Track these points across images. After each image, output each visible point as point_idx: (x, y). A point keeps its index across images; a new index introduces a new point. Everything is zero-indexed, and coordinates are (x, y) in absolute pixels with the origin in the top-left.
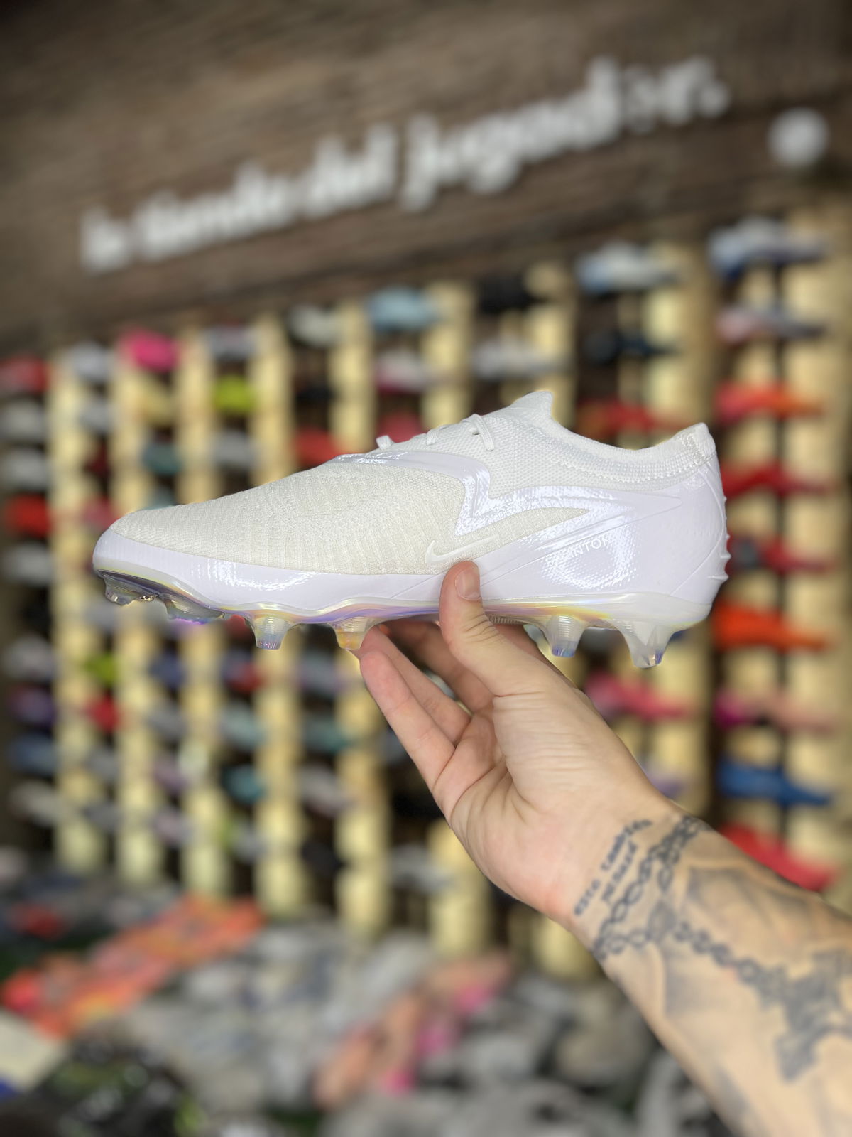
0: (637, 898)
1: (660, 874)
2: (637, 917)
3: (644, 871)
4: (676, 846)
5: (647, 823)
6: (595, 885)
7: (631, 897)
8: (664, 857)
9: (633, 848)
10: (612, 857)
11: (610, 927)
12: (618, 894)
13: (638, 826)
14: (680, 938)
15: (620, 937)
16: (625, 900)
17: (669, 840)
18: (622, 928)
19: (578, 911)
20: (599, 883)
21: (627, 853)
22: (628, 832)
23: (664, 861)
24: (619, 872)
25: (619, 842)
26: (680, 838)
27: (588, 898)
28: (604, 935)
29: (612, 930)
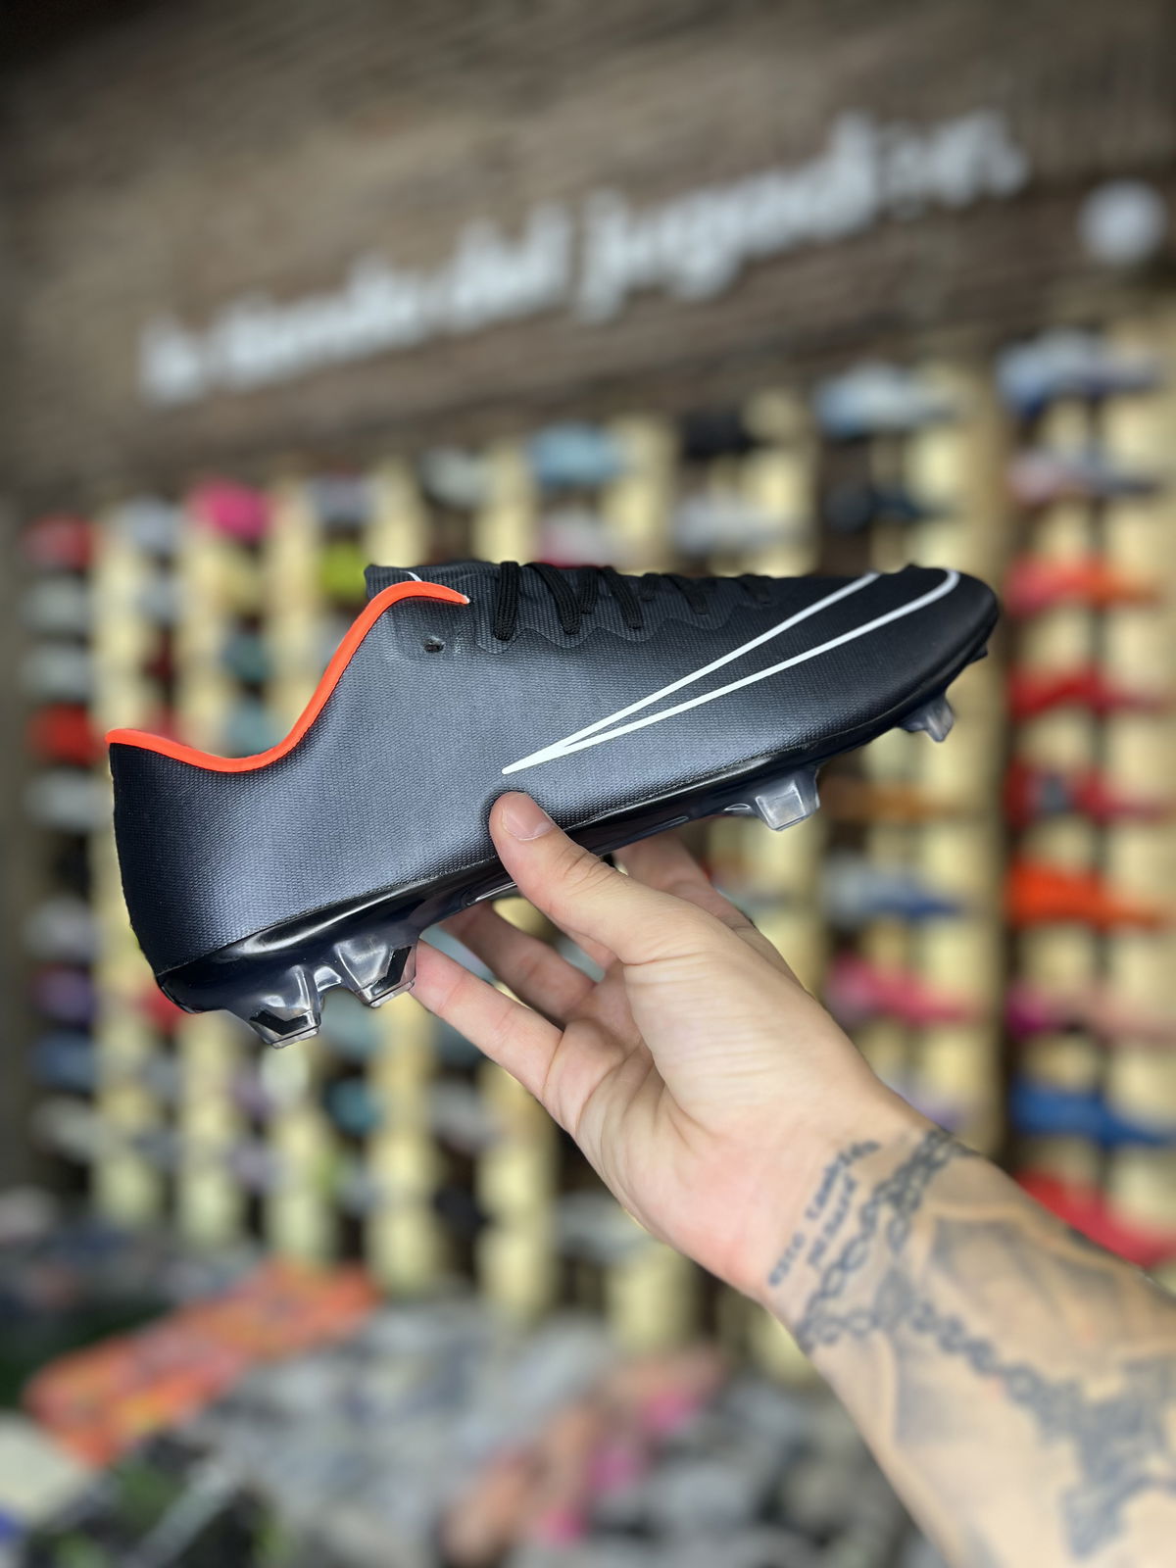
0: (860, 1261)
2: (859, 1291)
5: (872, 1147)
11: (820, 1304)
18: (837, 1307)
19: (774, 1280)
20: (803, 1238)
21: (843, 1193)
22: (844, 1161)
23: (897, 1207)
24: (833, 1222)
25: (831, 1175)
26: (922, 1168)
27: (788, 1260)
28: (812, 1316)
29: (823, 1309)
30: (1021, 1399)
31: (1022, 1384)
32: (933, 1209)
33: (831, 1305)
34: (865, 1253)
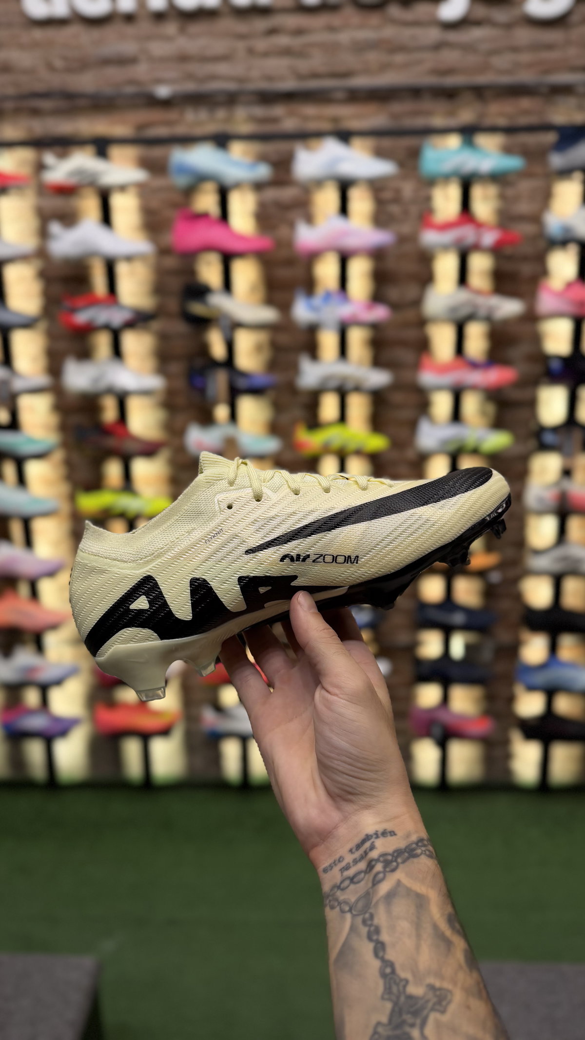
0: (359, 882)
1: (378, 873)
2: (351, 895)
3: (370, 866)
4: (399, 860)
5: (393, 833)
6: (341, 859)
7: (355, 880)
8: (387, 863)
9: (372, 848)
10: (358, 847)
11: (336, 890)
12: (351, 872)
13: (384, 833)
14: (364, 922)
15: (337, 900)
16: (352, 880)
17: (398, 853)
18: (341, 896)
19: (325, 871)
20: (343, 859)
21: (367, 849)
22: (377, 835)
23: (385, 867)
24: (358, 859)
25: (368, 838)
26: (406, 854)
27: (333, 865)
28: (331, 894)
29: (336, 893)
30: (383, 975)
31: (388, 970)
32: (399, 875)
33: (339, 893)
34: (362, 880)
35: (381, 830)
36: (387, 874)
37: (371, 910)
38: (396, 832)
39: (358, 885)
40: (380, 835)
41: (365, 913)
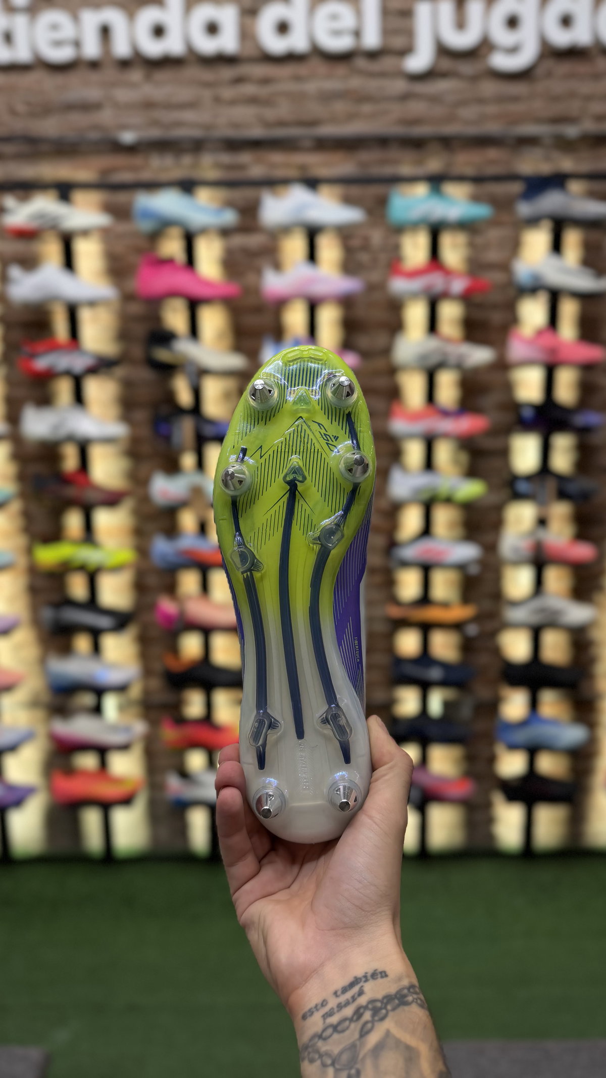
0: (343, 1031)
1: (366, 1023)
2: (334, 1045)
3: (358, 1014)
4: (389, 1007)
5: (383, 975)
6: (324, 1003)
7: (339, 1028)
8: (375, 1011)
9: (361, 993)
10: (345, 990)
11: (316, 1039)
12: (334, 1020)
13: (374, 975)
15: (318, 1051)
16: (335, 1028)
17: (388, 999)
18: (323, 1047)
19: (304, 1017)
20: (327, 1003)
21: (355, 993)
22: (366, 978)
23: (373, 1016)
24: (343, 1004)
25: (355, 982)
26: (397, 1001)
27: (314, 1010)
28: (310, 1044)
29: (317, 1043)
32: (389, 1024)
33: (320, 1043)
34: (348, 1028)
35: (370, 972)
36: (376, 1024)
37: (358, 1066)
38: (387, 973)
39: (342, 1035)
40: (369, 977)
41: (351, 1068)
